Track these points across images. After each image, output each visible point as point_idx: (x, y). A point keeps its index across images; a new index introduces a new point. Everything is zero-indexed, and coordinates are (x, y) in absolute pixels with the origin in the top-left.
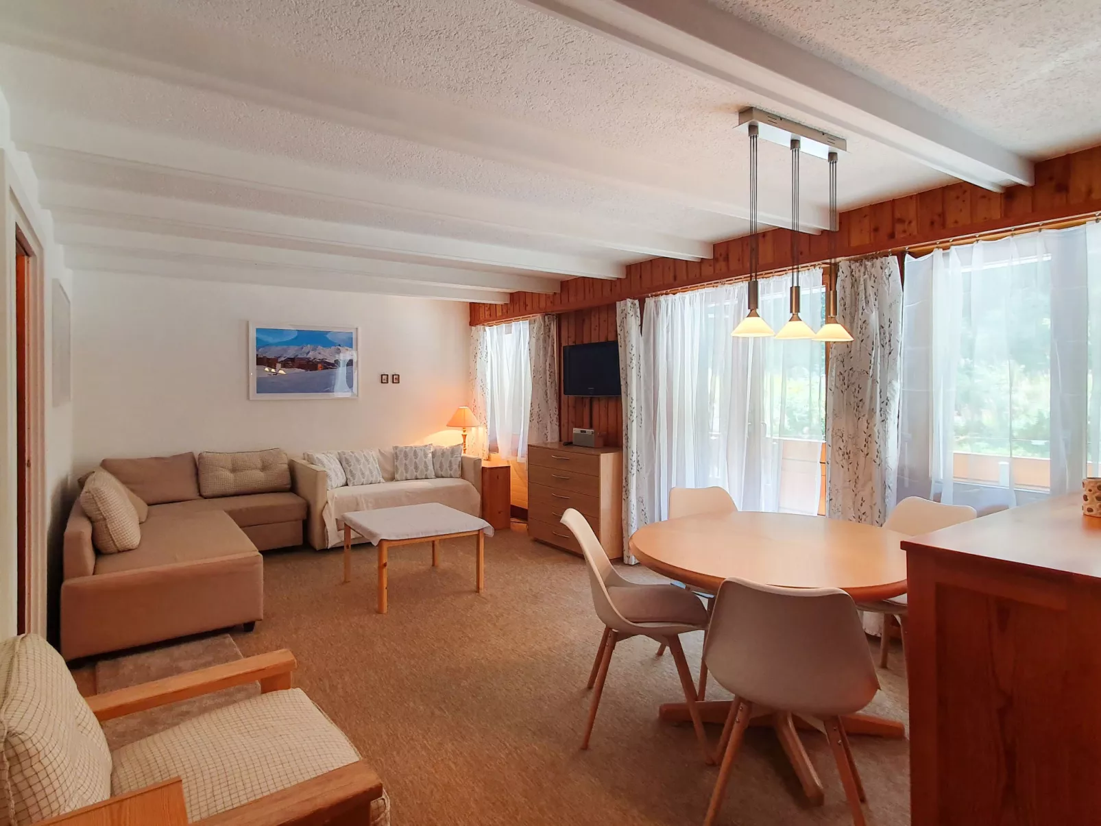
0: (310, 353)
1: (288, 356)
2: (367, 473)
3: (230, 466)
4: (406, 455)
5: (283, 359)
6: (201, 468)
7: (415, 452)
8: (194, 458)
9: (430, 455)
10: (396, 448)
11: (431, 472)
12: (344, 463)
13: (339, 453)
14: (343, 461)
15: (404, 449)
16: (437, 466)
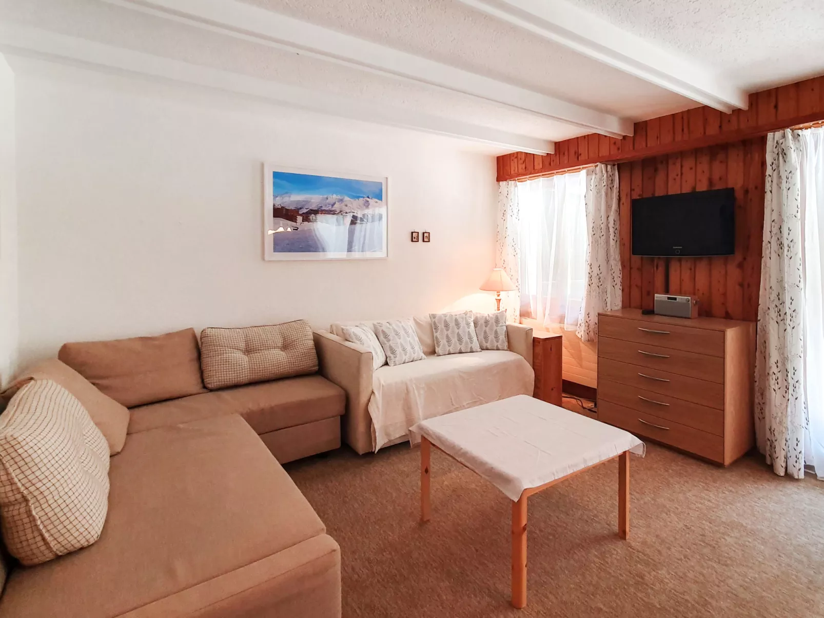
0: (335, 206)
1: (311, 208)
2: (409, 348)
3: (242, 345)
4: (447, 326)
5: (305, 211)
6: (204, 350)
7: (456, 320)
8: (195, 337)
9: (472, 324)
10: (434, 316)
11: (476, 345)
12: (382, 338)
13: (374, 325)
14: (380, 335)
15: (444, 318)
16: (481, 337)
